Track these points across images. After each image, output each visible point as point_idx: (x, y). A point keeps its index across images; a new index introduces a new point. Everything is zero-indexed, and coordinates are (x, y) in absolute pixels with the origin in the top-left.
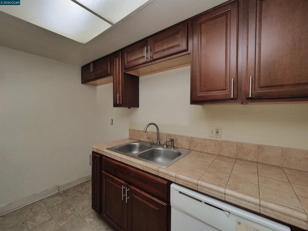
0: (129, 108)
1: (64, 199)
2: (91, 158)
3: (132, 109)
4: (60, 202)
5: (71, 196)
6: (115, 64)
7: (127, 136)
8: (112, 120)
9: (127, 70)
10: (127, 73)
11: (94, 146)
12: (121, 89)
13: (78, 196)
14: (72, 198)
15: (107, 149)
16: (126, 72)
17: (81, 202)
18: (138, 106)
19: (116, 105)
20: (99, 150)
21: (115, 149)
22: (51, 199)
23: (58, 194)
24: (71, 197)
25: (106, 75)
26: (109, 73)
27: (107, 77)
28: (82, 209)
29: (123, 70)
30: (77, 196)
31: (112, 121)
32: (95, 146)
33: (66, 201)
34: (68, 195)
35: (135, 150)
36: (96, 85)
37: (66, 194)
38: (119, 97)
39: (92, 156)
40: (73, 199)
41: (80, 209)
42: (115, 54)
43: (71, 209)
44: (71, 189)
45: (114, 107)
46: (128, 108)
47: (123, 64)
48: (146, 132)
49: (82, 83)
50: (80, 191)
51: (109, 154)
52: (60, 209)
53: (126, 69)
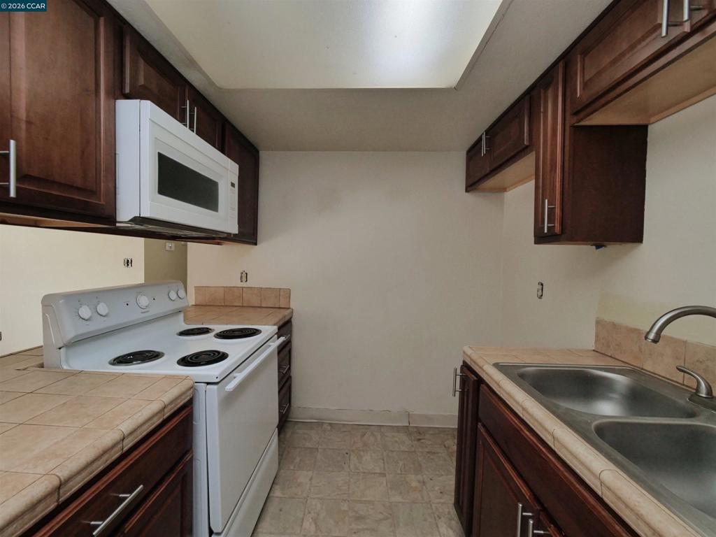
0: (598, 247)
1: (412, 446)
2: (458, 378)
3: (612, 249)
4: (403, 448)
5: (426, 447)
6: (542, 110)
7: (587, 340)
8: (542, 285)
9: (582, 115)
10: (583, 123)
11: (466, 349)
12: (558, 185)
13: (440, 455)
14: (428, 452)
15: (496, 365)
16: (579, 121)
17: (443, 473)
18: (639, 239)
19: (541, 238)
20: (475, 363)
21: (522, 376)
22: (393, 434)
23: (405, 429)
24: (427, 450)
25: (518, 153)
26: (526, 143)
27: (521, 158)
28: (439, 491)
29: (568, 117)
30: (438, 453)
31: (540, 287)
32: (470, 348)
33: (415, 452)
34: (422, 441)
35: (609, 399)
36: (504, 189)
37: (419, 437)
38: (551, 211)
39: (461, 372)
40: (428, 455)
41: (437, 488)
42: (545, 80)
43: (420, 477)
44: (431, 432)
45: (535, 243)
46: (594, 247)
47: (568, 100)
48: (655, 341)
49: (467, 191)
50: (447, 445)
51: (496, 382)
52: (401, 464)
53: (576, 113)
